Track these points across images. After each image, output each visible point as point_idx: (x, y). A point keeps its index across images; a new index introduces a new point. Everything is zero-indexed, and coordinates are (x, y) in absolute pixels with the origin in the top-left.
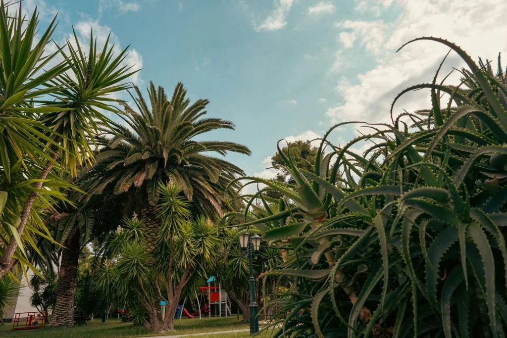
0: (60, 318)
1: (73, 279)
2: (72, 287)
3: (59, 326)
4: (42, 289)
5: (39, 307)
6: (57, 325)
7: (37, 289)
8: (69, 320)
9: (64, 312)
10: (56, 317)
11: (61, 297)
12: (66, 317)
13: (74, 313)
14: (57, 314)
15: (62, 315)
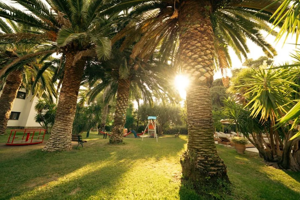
0: (58, 143)
1: (73, 106)
2: (71, 113)
3: (56, 152)
4: (44, 112)
5: (41, 123)
6: (53, 150)
7: (40, 111)
8: (67, 145)
9: (63, 137)
10: (52, 141)
11: (60, 122)
12: (64, 142)
13: (72, 138)
14: (54, 139)
15: (59, 140)
